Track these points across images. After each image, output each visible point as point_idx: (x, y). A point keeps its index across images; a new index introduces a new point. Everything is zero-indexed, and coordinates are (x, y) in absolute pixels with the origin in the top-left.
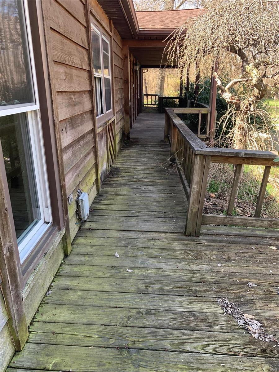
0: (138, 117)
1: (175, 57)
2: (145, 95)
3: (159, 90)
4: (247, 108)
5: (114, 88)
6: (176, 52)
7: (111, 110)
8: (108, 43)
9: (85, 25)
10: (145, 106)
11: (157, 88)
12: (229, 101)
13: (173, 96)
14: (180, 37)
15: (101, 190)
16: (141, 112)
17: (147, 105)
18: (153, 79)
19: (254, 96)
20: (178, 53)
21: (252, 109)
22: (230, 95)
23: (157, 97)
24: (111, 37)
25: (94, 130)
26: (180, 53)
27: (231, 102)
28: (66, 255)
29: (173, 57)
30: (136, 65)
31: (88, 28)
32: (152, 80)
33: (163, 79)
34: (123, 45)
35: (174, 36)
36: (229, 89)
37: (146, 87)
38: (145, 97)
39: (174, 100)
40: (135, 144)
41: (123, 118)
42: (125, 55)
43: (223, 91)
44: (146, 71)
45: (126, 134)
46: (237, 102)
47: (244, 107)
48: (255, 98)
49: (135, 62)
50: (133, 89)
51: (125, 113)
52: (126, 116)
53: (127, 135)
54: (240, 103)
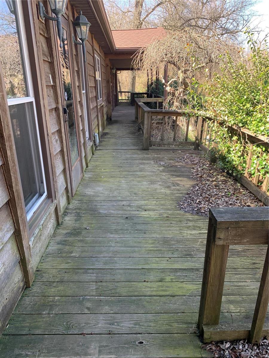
0: (115, 109)
1: (138, 67)
2: (119, 92)
3: (131, 88)
4: (179, 95)
5: (103, 86)
6: (138, 64)
7: (101, 99)
8: (99, 59)
9: (93, 55)
10: (120, 101)
11: (130, 87)
12: (169, 91)
13: (142, 92)
14: (140, 56)
15: (100, 140)
16: (117, 105)
17: (121, 101)
18: (126, 78)
19: (183, 88)
20: (140, 64)
21: (181, 96)
22: (170, 88)
23: (130, 94)
24: (100, 56)
25: (97, 106)
26: (140, 65)
27: (170, 92)
28: (93, 154)
29: (137, 67)
30: (113, 69)
31: (94, 57)
32: (124, 79)
33: (134, 79)
34: (105, 58)
35: (137, 55)
36: (169, 85)
37: (120, 86)
38: (119, 94)
39: (143, 95)
40: (115, 123)
41: (107, 106)
42: (107, 64)
43: (166, 86)
44: (120, 72)
45: (109, 116)
46: (173, 92)
47: (177, 95)
48: (183, 89)
49: (112, 67)
50: (111, 87)
51: (108, 103)
52: (108, 104)
53: (110, 118)
54: (175, 92)
